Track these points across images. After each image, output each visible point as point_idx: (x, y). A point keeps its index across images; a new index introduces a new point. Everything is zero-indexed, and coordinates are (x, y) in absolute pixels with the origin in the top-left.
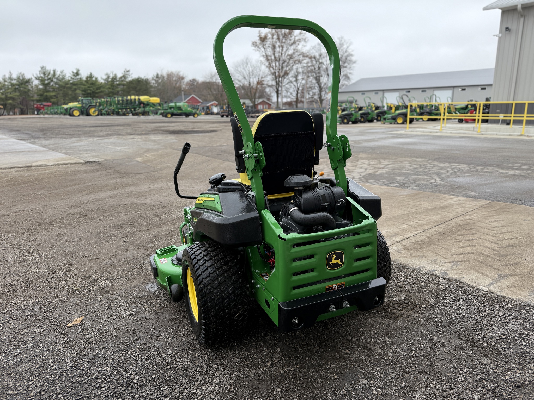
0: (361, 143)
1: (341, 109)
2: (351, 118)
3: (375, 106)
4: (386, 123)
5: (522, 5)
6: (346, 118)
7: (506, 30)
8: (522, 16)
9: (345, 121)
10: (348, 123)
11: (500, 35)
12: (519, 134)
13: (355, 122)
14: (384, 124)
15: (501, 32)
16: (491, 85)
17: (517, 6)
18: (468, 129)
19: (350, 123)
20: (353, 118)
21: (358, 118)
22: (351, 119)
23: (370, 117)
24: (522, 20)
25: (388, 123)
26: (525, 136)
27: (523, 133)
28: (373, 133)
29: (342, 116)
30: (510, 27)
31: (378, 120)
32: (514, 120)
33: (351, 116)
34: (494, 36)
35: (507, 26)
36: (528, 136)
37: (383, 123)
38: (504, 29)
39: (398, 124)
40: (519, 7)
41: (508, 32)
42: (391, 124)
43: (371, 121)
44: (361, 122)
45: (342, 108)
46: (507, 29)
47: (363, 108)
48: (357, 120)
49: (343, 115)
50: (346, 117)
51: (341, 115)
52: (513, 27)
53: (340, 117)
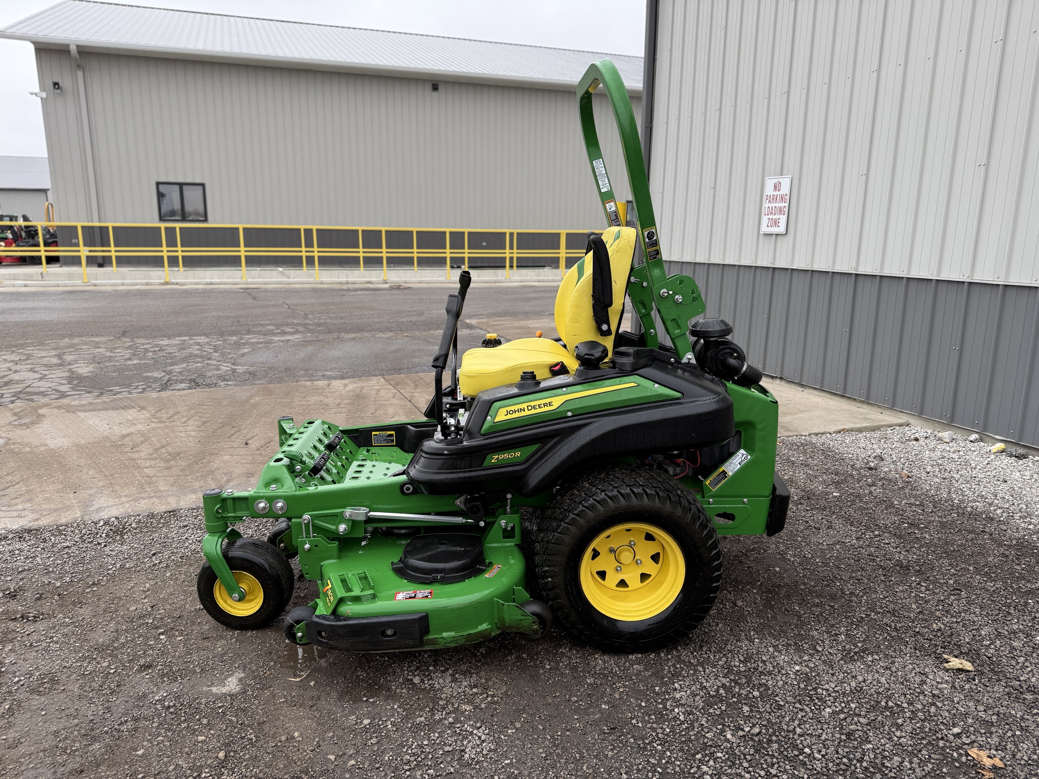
5: (77, 46)
7: (54, 87)
8: (79, 67)
11: (44, 95)
12: (162, 281)
15: (43, 87)
17: (68, 45)
24: (80, 74)
26: (173, 284)
27: (168, 280)
30: (61, 84)
32: (119, 258)
34: (32, 94)
35: (56, 80)
36: (177, 284)
38: (50, 85)
40: (73, 48)
41: (59, 91)
46: (56, 85)
52: (66, 83)
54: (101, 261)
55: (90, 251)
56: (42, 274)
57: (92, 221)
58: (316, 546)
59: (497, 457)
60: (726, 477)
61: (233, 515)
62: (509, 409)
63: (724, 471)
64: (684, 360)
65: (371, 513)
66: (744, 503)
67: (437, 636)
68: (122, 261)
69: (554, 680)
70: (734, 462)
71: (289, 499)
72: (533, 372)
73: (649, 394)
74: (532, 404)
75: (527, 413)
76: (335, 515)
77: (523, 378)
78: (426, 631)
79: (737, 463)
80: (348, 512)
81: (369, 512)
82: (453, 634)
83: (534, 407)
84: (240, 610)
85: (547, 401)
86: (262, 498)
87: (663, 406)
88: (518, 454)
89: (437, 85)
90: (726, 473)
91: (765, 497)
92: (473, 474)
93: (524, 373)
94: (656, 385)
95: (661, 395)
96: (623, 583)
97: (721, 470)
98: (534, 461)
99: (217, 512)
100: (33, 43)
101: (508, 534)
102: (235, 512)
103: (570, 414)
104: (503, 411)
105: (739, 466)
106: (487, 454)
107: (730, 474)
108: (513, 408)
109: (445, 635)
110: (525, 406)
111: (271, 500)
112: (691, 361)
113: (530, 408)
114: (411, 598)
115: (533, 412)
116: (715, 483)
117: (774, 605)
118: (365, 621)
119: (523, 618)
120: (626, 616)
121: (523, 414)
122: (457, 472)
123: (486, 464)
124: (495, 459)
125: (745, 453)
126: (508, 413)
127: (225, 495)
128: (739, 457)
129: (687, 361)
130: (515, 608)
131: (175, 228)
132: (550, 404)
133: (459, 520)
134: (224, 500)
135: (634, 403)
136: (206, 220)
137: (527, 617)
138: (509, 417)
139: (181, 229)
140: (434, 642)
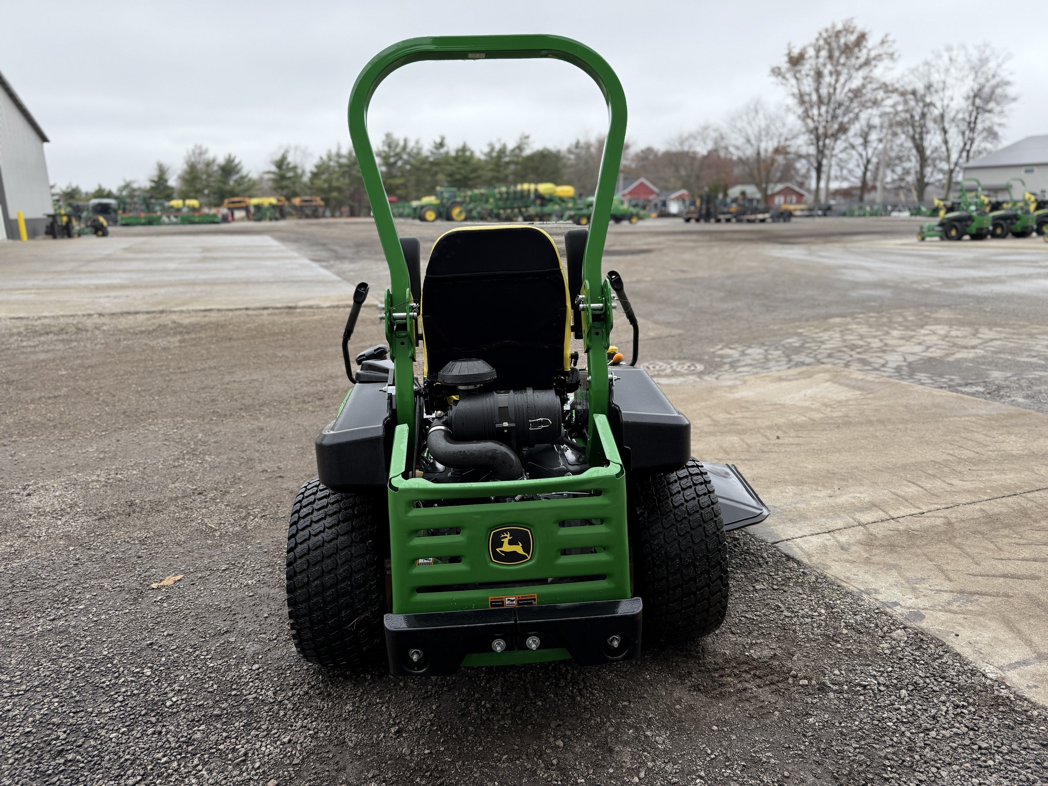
0: (957, 286)
1: (945, 206)
2: (967, 226)
3: (1036, 200)
6: (955, 227)
9: (953, 233)
10: (959, 238)
13: (978, 236)
19: (967, 237)
20: (973, 228)
21: (985, 226)
22: (968, 230)
23: (1019, 226)
28: (1006, 263)
29: (945, 221)
31: (1040, 233)
33: (969, 223)
44: (994, 236)
45: (949, 203)
47: (1005, 206)
48: (984, 231)
49: (948, 219)
50: (956, 224)
51: (944, 219)
53: (941, 224)
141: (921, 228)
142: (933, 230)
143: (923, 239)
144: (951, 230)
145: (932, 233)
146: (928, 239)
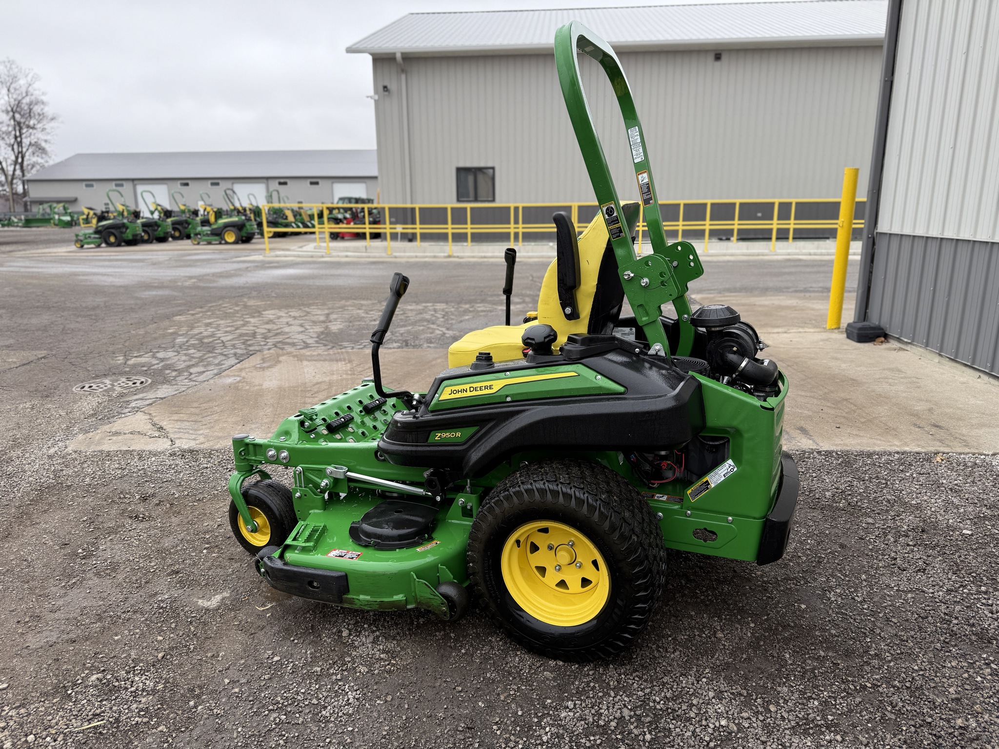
2: (122, 233)
3: (162, 210)
4: (201, 243)
5: (402, 54)
6: (111, 234)
7: (384, 91)
8: (403, 71)
9: (112, 239)
10: (117, 245)
11: (376, 97)
12: (446, 254)
13: (132, 242)
14: (198, 244)
15: (376, 92)
16: (375, 178)
17: (394, 54)
18: (356, 250)
19: (124, 243)
20: (129, 235)
21: (138, 232)
22: (123, 236)
23: (160, 232)
24: (403, 77)
25: (205, 243)
26: (454, 257)
27: (451, 254)
29: (100, 228)
30: (389, 87)
31: (175, 238)
32: (421, 234)
33: (123, 230)
34: (368, 97)
35: (386, 84)
36: (458, 257)
37: (196, 243)
38: (381, 89)
39: (227, 243)
40: (399, 56)
41: (387, 93)
42: (209, 243)
43: (162, 240)
44: (145, 242)
45: (98, 212)
46: (385, 88)
48: (139, 237)
49: (103, 226)
50: (112, 231)
51: (98, 227)
52: (393, 87)
53: (96, 232)
54: (410, 237)
55: (404, 228)
56: (366, 247)
57: (406, 203)
58: (306, 495)
59: (439, 434)
60: (708, 488)
61: (253, 458)
62: (453, 388)
63: (707, 481)
64: (652, 352)
65: (349, 473)
66: (727, 521)
67: (354, 597)
68: (425, 237)
69: (459, 665)
70: (719, 472)
71: (291, 450)
72: (489, 354)
73: (588, 386)
74: (474, 385)
75: (469, 394)
76: (320, 470)
77: (478, 358)
78: (347, 590)
79: (722, 474)
80: (330, 469)
81: (348, 471)
82: (368, 598)
83: (475, 389)
84: (257, 540)
85: (488, 384)
86: (271, 446)
87: (601, 400)
88: (459, 434)
89: (720, 54)
90: (709, 484)
91: (755, 518)
92: (419, 449)
93: (480, 354)
94: (599, 377)
95: (601, 388)
96: (562, 584)
97: (705, 480)
98: (473, 442)
99: (240, 453)
100: (372, 54)
101: (467, 513)
102: (255, 455)
103: (509, 399)
104: (448, 390)
105: (723, 478)
106: (431, 431)
107: (713, 486)
108: (457, 388)
109: (362, 597)
110: (467, 387)
111: (279, 449)
112: (659, 353)
113: (472, 389)
114: (340, 556)
115: (474, 393)
116: (696, 494)
117: (761, 646)
118: (295, 569)
119: (432, 597)
120: (550, 619)
121: (465, 394)
122: (407, 445)
123: (430, 440)
124: (438, 436)
125: (732, 464)
126: (452, 392)
127: (247, 441)
128: (725, 468)
129: (654, 353)
130: (424, 585)
131: (465, 209)
132: (491, 387)
133: (420, 491)
134: (247, 445)
135: (573, 394)
136: (493, 200)
137: (436, 597)
138: (453, 396)
139: (472, 209)
140: (351, 601)
141: (77, 236)
142: (90, 237)
143: (82, 246)
144: (109, 237)
145: (89, 240)
146: (86, 246)
